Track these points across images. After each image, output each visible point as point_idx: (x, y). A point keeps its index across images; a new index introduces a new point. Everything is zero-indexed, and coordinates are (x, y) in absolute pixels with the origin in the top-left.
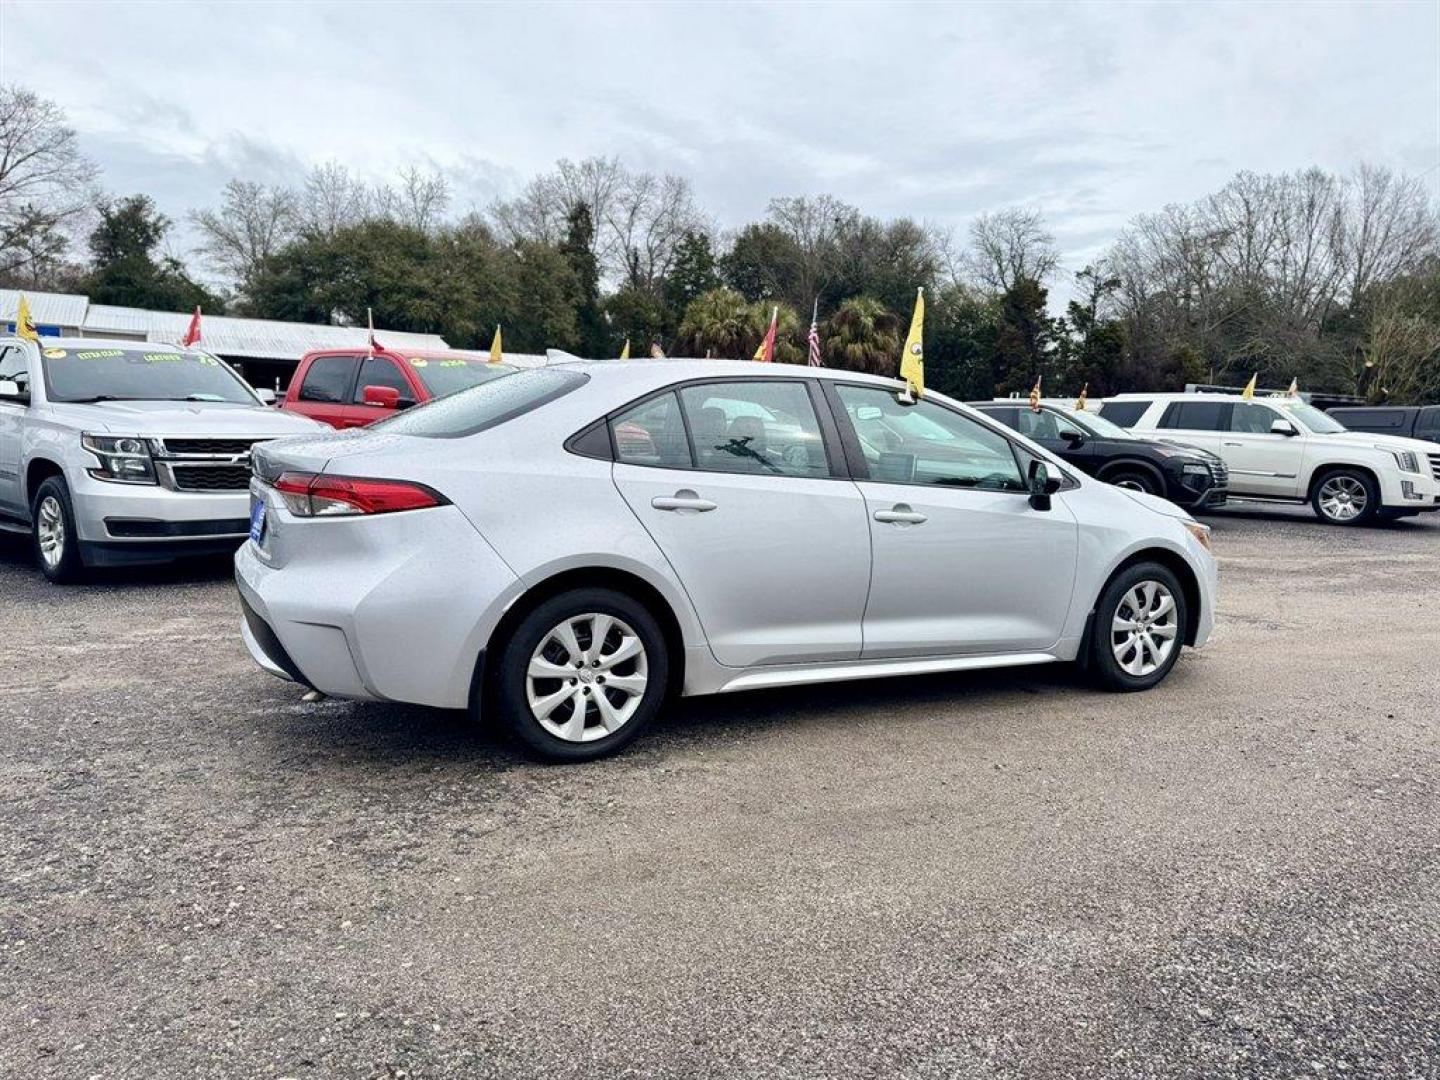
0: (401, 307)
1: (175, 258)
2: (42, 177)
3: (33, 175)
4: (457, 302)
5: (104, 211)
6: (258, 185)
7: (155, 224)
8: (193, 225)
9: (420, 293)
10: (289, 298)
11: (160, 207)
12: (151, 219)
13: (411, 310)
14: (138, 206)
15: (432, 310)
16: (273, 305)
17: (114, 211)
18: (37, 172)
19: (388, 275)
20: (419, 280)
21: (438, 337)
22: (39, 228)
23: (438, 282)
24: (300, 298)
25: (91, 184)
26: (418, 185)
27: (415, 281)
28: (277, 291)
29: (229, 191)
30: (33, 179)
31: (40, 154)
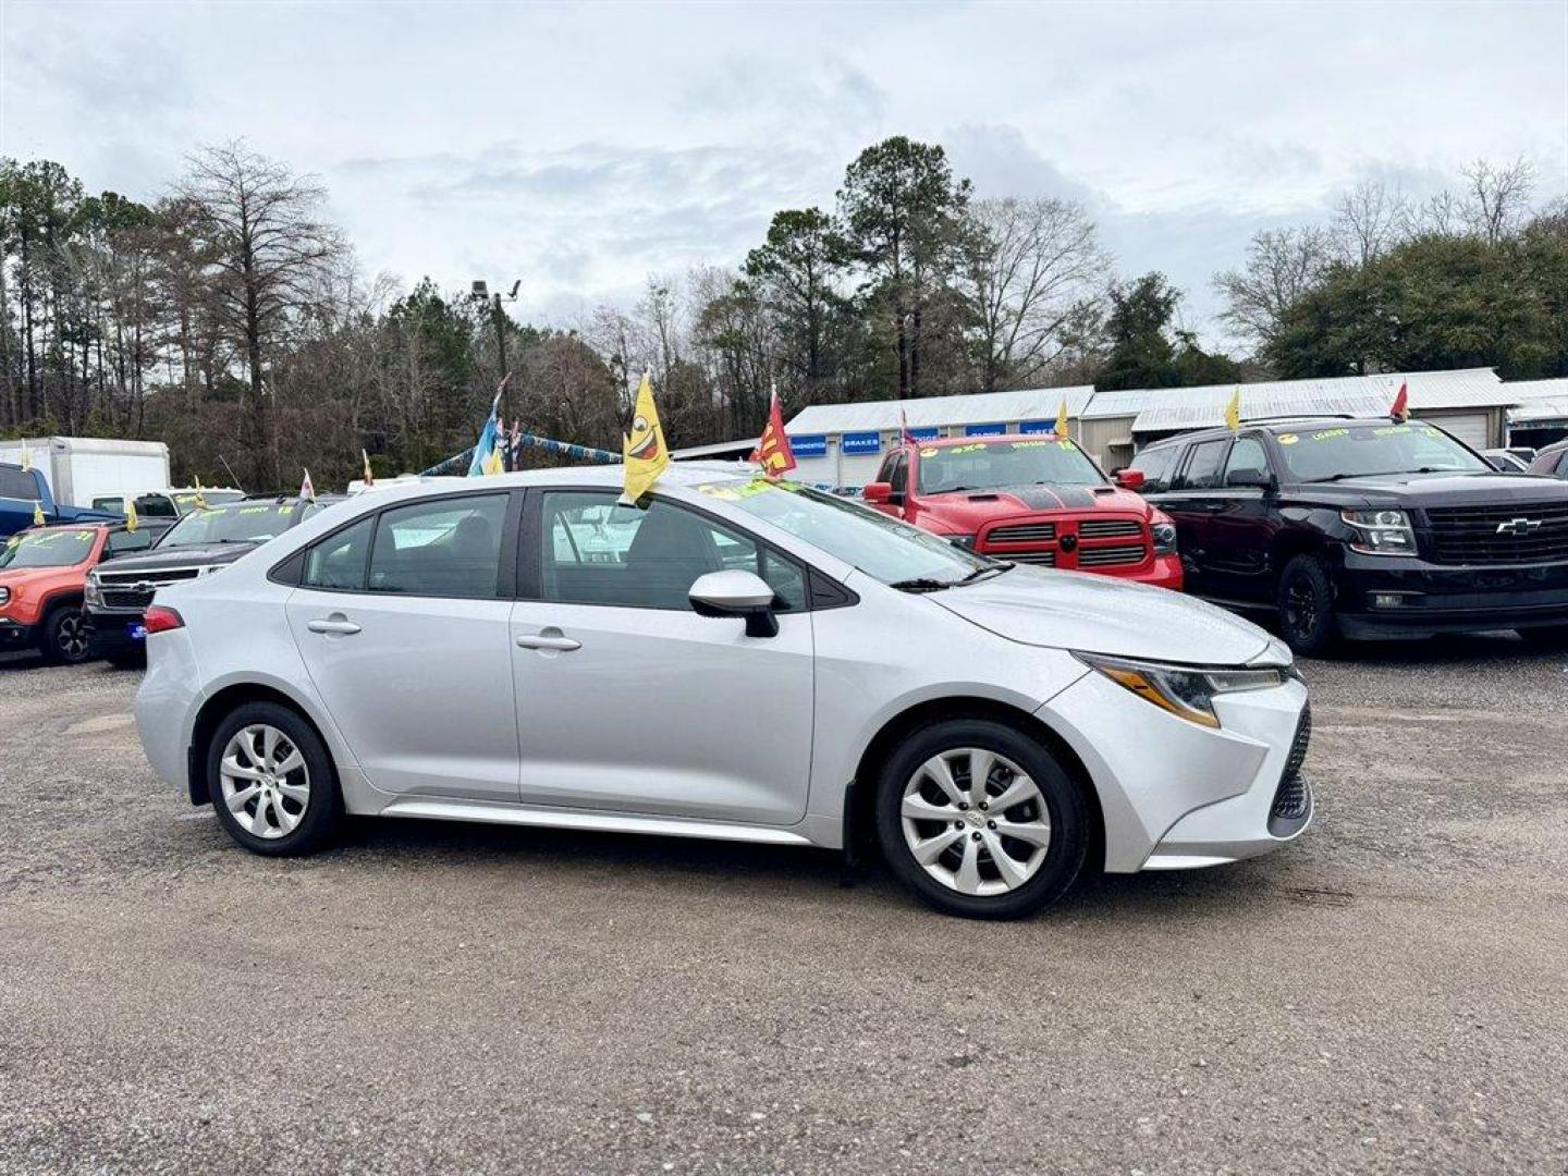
0: (1438, 339)
1: (1186, 329)
2: (1066, 276)
3: (1058, 277)
4: (1517, 320)
5: (1116, 296)
6: (1287, 230)
7: (1165, 299)
8: (1216, 289)
9: (1464, 319)
10: (1302, 352)
11: (1172, 280)
12: (1162, 294)
13: (1450, 341)
14: (1150, 284)
15: (1480, 336)
16: (1285, 363)
17: (1126, 295)
18: (1060, 272)
19: (1420, 304)
20: (1463, 301)
21: (1489, 370)
22: (1087, 322)
23: (1488, 300)
24: (1316, 350)
25: (1108, 273)
26: (1488, 180)
27: (1456, 305)
28: (1289, 346)
29: (1255, 244)
30: (1058, 280)
31: (1067, 254)
